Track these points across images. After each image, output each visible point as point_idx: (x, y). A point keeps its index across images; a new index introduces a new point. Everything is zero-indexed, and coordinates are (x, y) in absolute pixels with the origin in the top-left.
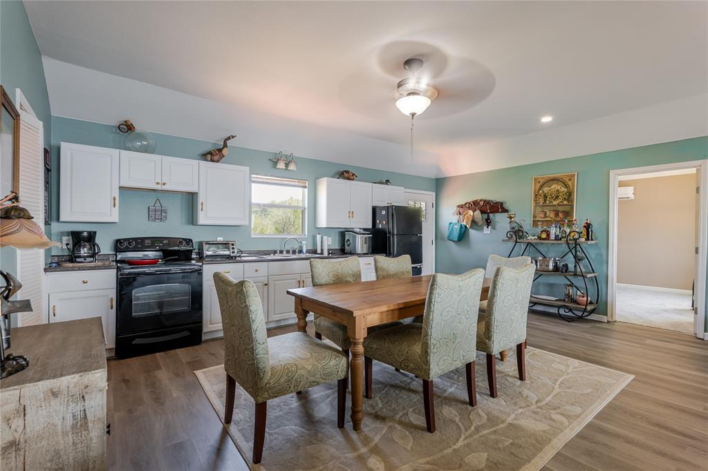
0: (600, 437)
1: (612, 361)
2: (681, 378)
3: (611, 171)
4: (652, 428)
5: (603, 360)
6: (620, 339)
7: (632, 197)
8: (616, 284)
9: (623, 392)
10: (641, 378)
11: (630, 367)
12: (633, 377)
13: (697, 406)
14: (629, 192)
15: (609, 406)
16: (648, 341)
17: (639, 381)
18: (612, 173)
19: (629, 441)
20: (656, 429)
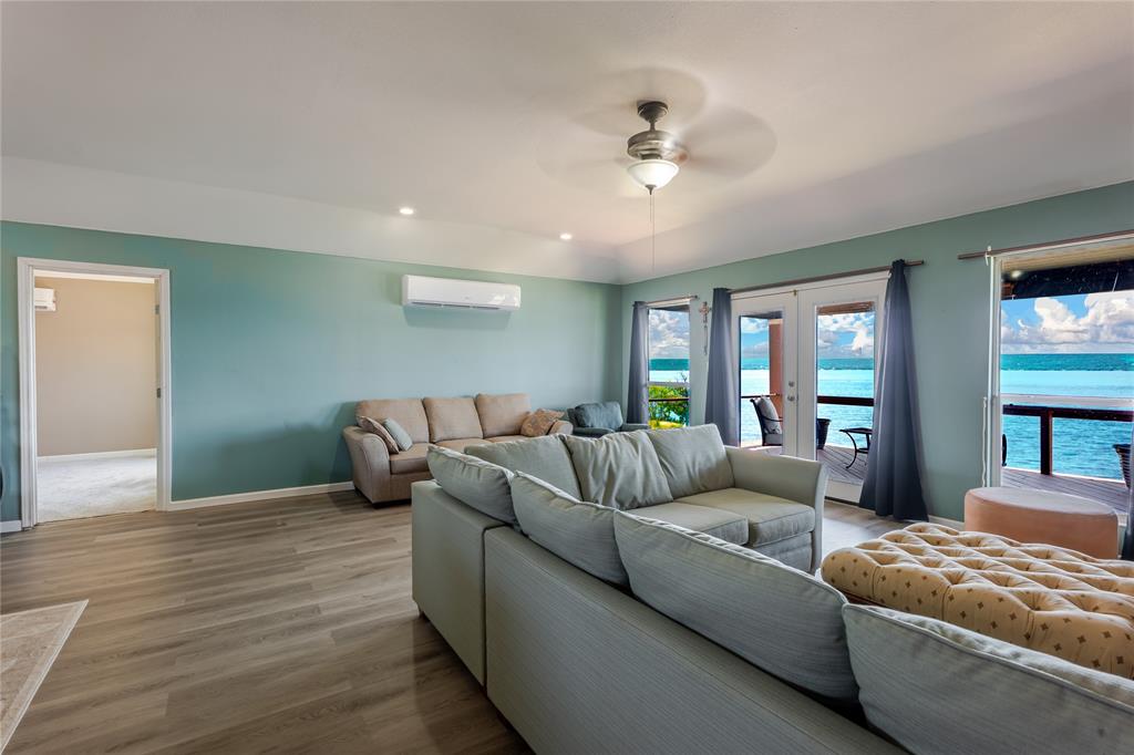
0: (51, 727)
1: (46, 592)
2: (153, 573)
3: (19, 259)
4: (129, 661)
5: (28, 599)
6: (54, 552)
7: (52, 307)
8: (35, 458)
9: (75, 634)
10: (98, 599)
11: (78, 591)
12: (86, 602)
13: (177, 601)
14: (46, 298)
15: (55, 669)
16: (99, 539)
17: (96, 605)
18: (21, 261)
19: (96, 702)
20: (136, 659)
